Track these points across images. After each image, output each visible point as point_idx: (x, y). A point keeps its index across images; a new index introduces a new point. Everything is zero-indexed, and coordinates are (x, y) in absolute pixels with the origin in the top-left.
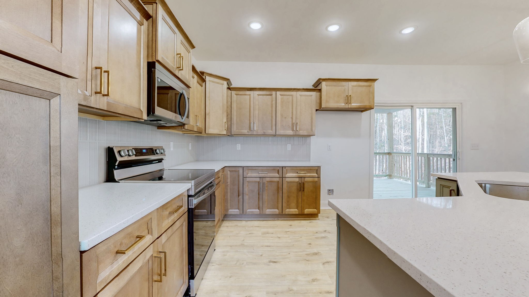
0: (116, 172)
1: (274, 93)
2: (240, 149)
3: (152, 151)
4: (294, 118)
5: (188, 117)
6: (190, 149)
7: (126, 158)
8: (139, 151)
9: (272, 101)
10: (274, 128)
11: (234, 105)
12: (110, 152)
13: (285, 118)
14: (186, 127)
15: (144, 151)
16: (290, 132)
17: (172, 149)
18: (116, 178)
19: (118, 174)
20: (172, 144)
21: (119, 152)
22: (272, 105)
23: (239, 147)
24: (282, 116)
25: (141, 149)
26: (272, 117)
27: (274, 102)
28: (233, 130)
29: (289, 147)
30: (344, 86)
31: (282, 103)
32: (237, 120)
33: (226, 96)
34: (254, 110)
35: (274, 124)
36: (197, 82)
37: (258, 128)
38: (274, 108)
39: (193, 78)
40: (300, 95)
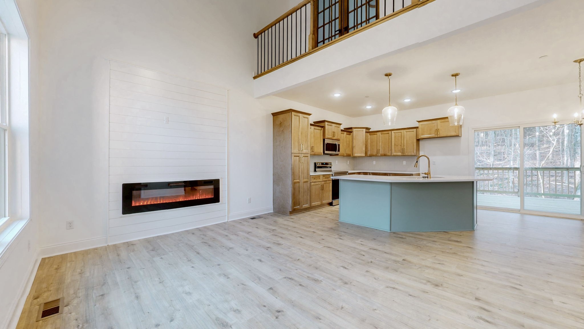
0: (316, 169)
1: (390, 132)
3: (327, 164)
4: (402, 145)
5: (339, 151)
6: (348, 163)
7: (319, 166)
8: (322, 164)
9: (389, 137)
10: (390, 152)
11: (369, 141)
12: (315, 163)
13: (397, 146)
14: (339, 155)
15: (324, 164)
16: (400, 154)
17: (337, 163)
18: (317, 171)
19: (317, 169)
20: (337, 161)
21: (317, 164)
22: (389, 139)
23: (374, 162)
24: (395, 145)
25: (323, 163)
26: (389, 146)
27: (390, 137)
28: (369, 153)
29: (404, 163)
30: (434, 123)
31: (395, 137)
32: (370, 149)
33: (365, 136)
34: (379, 142)
35: (390, 149)
36: (347, 134)
37: (381, 152)
38: (390, 141)
39: (344, 134)
40: (406, 132)
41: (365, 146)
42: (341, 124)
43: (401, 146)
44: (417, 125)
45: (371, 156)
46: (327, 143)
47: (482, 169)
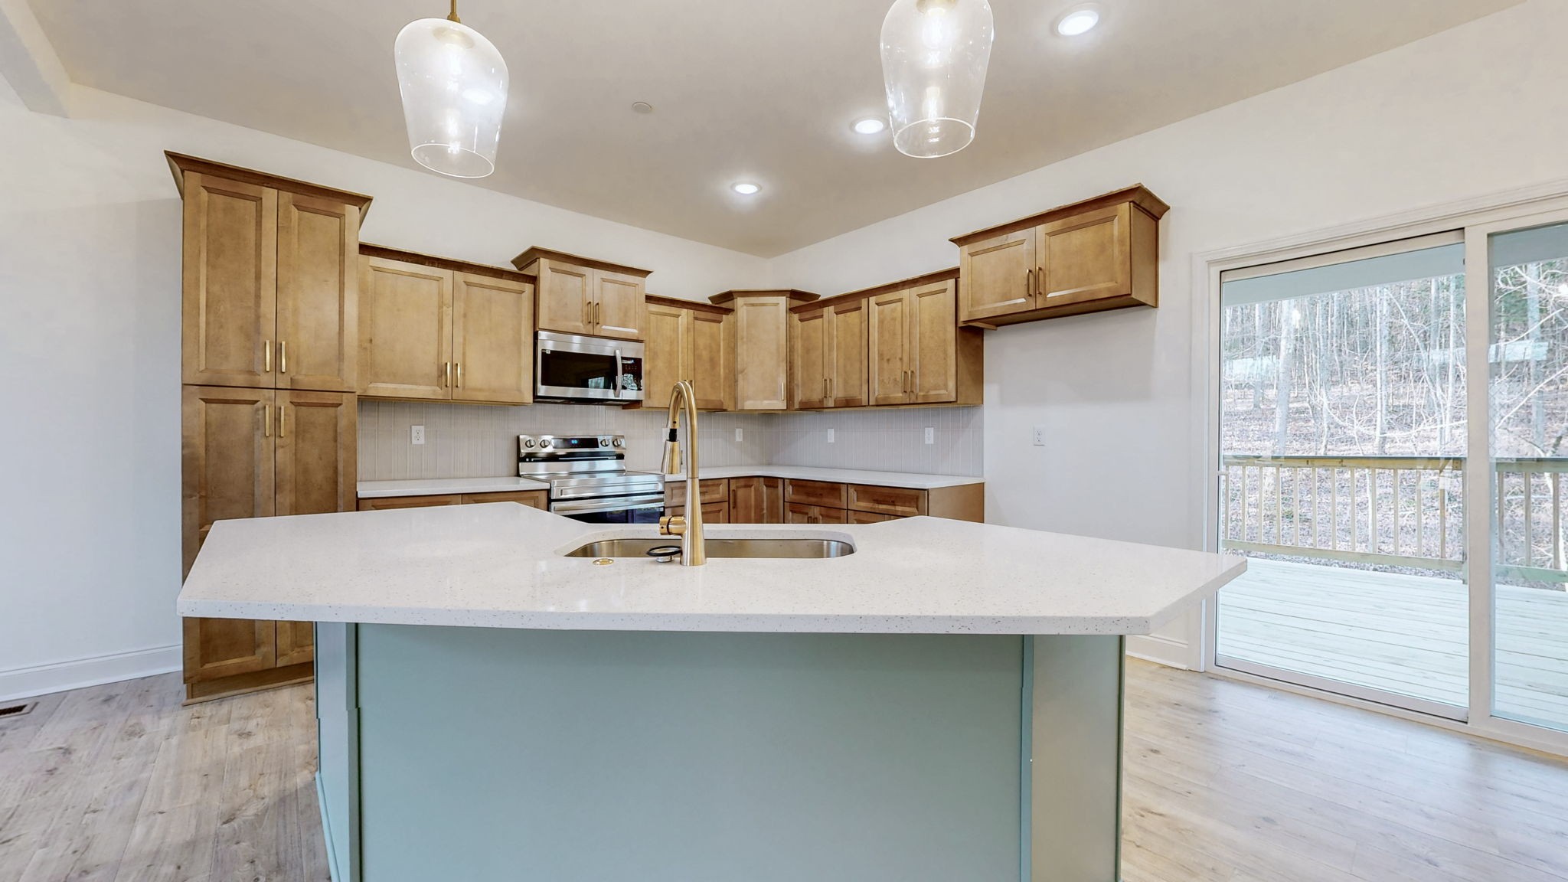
1: (863, 302)
2: (832, 441)
3: (590, 442)
4: (906, 359)
9: (861, 323)
10: (865, 388)
11: (799, 345)
13: (888, 361)
14: (647, 404)
16: (900, 396)
22: (861, 331)
23: (831, 435)
24: (881, 356)
26: (861, 363)
27: (863, 326)
28: (799, 397)
29: (930, 435)
30: (1022, 242)
31: (881, 322)
32: (802, 377)
33: (783, 327)
34: (830, 350)
35: (865, 376)
36: (696, 318)
37: (838, 392)
38: (864, 342)
39: (678, 316)
40: (920, 296)
41: (783, 367)
42: (650, 272)
43: (901, 359)
44: (953, 257)
45: (808, 407)
46: (555, 354)
47: (1304, 463)
